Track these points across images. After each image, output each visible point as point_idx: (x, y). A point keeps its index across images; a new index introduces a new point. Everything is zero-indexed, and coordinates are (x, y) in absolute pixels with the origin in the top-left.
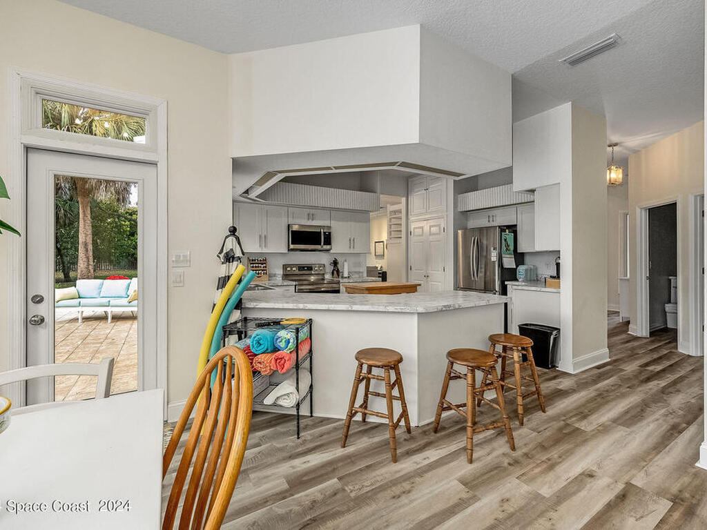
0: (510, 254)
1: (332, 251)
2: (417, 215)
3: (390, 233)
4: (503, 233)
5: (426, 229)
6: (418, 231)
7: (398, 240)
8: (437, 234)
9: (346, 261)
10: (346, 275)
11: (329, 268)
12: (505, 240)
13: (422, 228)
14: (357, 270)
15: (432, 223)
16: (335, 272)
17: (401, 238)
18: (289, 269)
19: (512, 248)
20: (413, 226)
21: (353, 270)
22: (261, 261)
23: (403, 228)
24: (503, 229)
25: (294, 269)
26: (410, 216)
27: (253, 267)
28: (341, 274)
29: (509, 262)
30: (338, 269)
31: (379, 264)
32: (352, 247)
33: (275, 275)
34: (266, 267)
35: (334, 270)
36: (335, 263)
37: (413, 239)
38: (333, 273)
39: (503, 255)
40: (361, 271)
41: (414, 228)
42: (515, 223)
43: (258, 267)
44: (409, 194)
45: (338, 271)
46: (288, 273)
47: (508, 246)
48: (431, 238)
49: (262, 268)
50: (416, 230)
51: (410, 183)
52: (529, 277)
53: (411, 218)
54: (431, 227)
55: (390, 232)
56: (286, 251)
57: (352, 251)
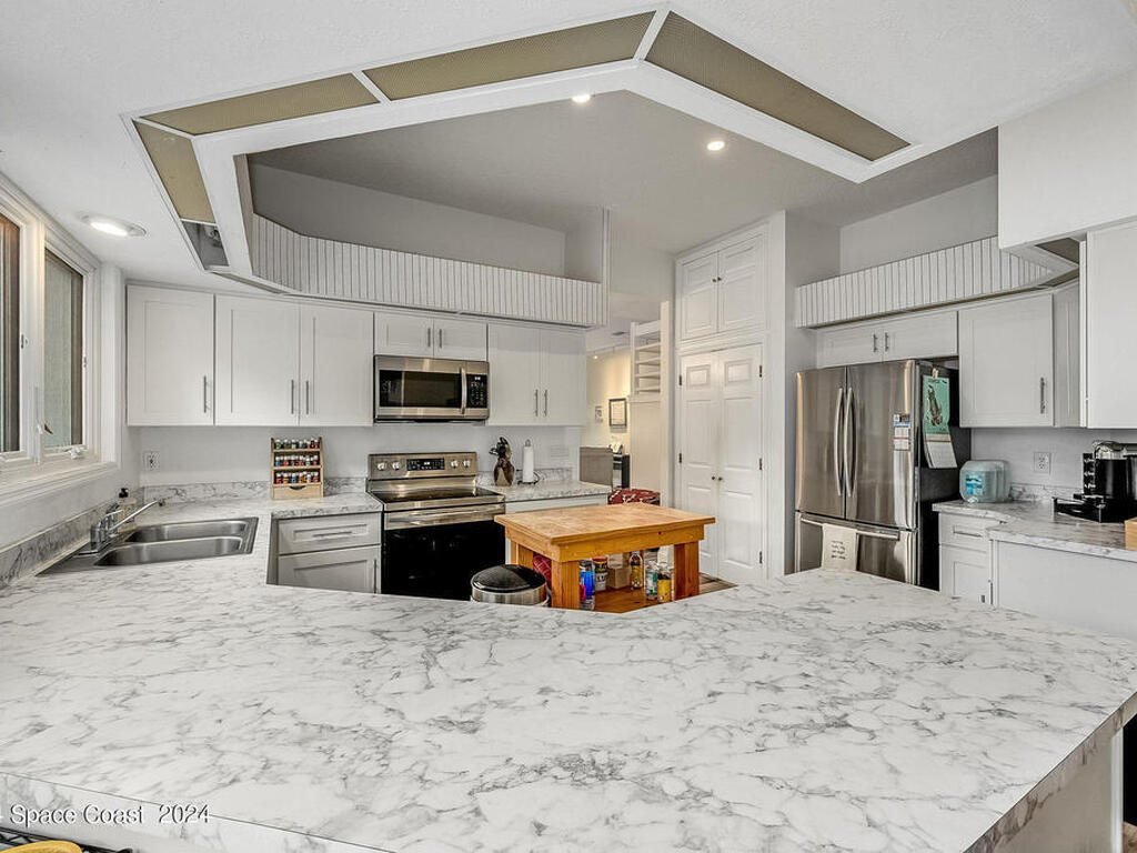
0: (942, 432)
1: (490, 422)
2: (694, 339)
3: (636, 382)
4: (926, 378)
5: (718, 371)
6: (697, 377)
7: (654, 397)
8: (746, 381)
9: (528, 444)
10: (528, 476)
11: (489, 462)
12: (932, 395)
13: (707, 368)
14: (556, 463)
15: (729, 355)
16: (501, 470)
17: (659, 391)
18: (381, 466)
19: (945, 415)
20: (685, 365)
21: (546, 465)
22: (305, 446)
23: (664, 372)
24: (926, 365)
25: (396, 465)
26: (678, 342)
27: (282, 463)
28: (515, 476)
29: (941, 453)
30: (509, 465)
31: (616, 441)
32: (541, 412)
33: (347, 481)
34: (318, 463)
35: (498, 466)
36: (502, 450)
37: (683, 393)
38: (496, 473)
39: (928, 436)
40: (567, 466)
41: (688, 368)
42: (954, 353)
43: (296, 462)
44: (677, 296)
45: (508, 468)
46: (379, 476)
47: (937, 410)
48: (729, 391)
49: (308, 466)
50: (692, 374)
51: (678, 266)
52: (994, 491)
53: (682, 347)
54: (728, 365)
55: (637, 379)
56: (368, 422)
57: (540, 421)
